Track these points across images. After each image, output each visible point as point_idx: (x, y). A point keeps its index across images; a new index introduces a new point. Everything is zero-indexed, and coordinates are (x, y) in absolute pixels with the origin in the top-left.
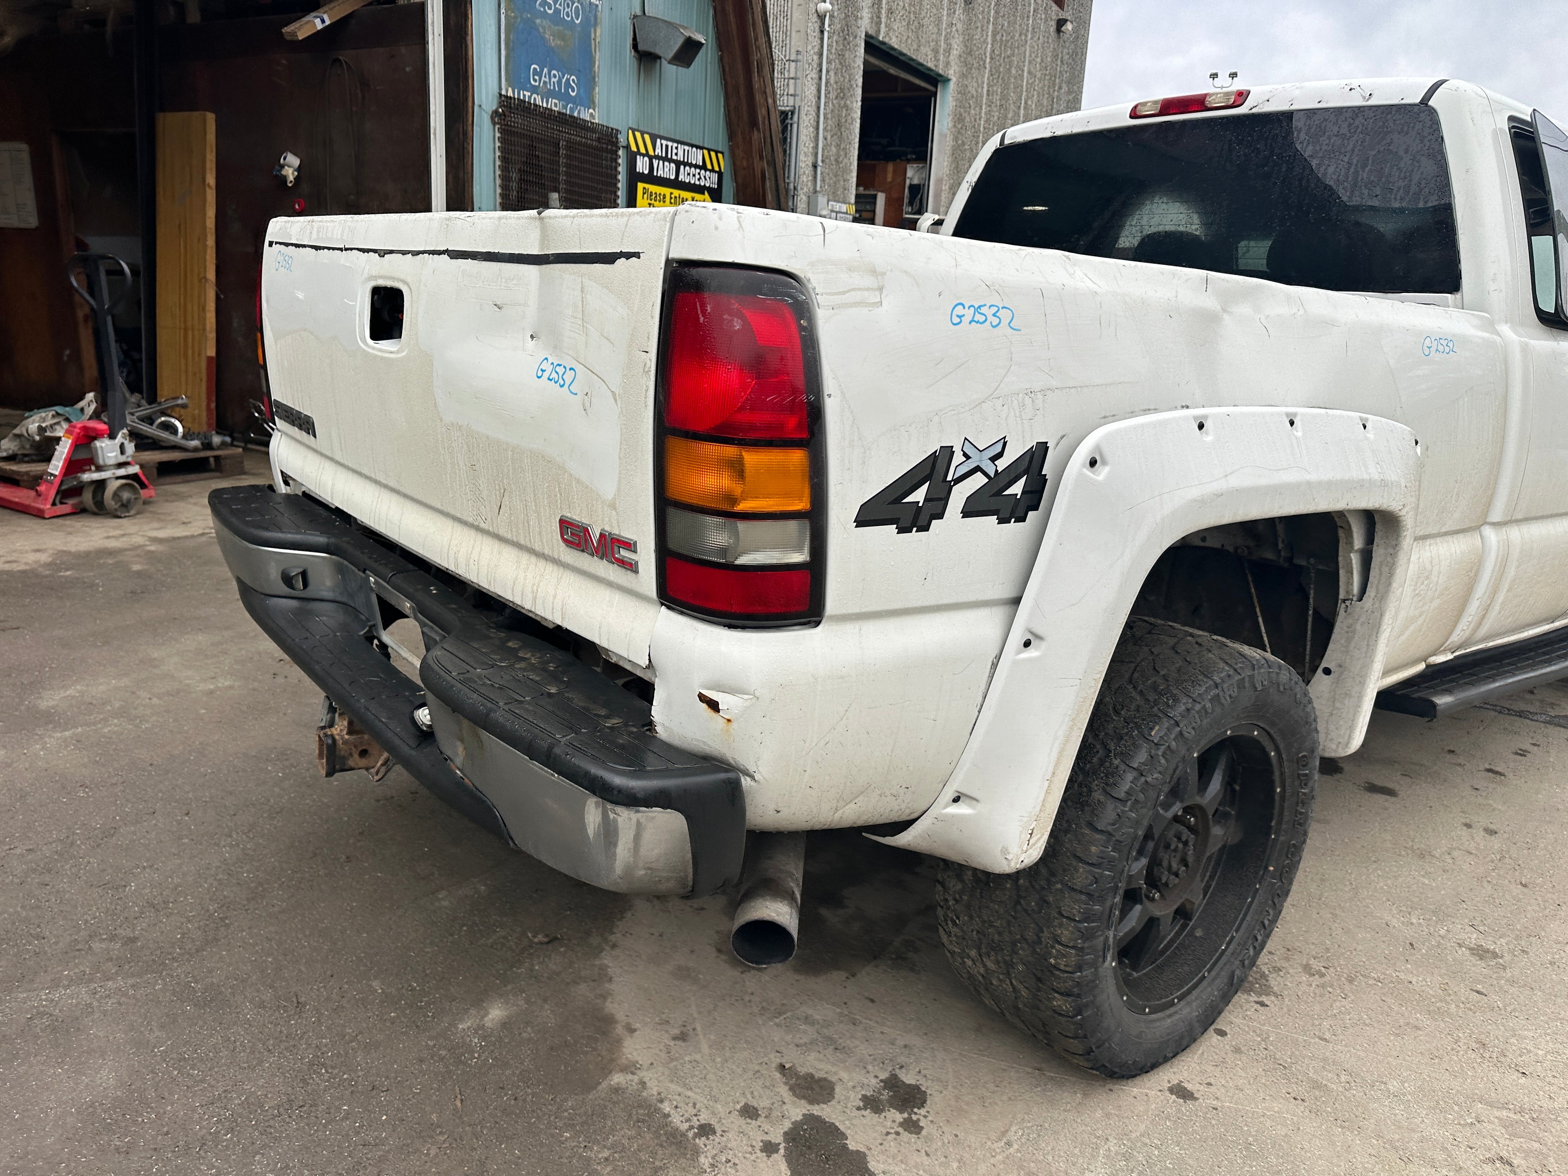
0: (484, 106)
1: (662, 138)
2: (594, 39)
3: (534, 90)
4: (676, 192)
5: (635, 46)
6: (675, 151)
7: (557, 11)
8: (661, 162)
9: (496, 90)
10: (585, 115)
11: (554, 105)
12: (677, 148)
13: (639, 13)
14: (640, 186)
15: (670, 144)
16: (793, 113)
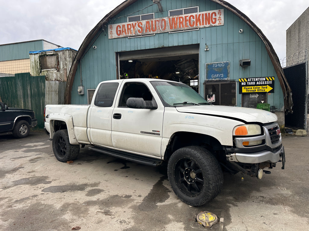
0: (202, 82)
1: (249, 78)
2: (228, 67)
3: (213, 78)
4: (256, 87)
5: (240, 65)
6: (254, 79)
7: (217, 66)
8: (250, 82)
9: (204, 80)
10: (226, 79)
11: (217, 79)
12: (255, 79)
13: (241, 59)
14: (243, 88)
15: (253, 79)
16: (306, 63)
